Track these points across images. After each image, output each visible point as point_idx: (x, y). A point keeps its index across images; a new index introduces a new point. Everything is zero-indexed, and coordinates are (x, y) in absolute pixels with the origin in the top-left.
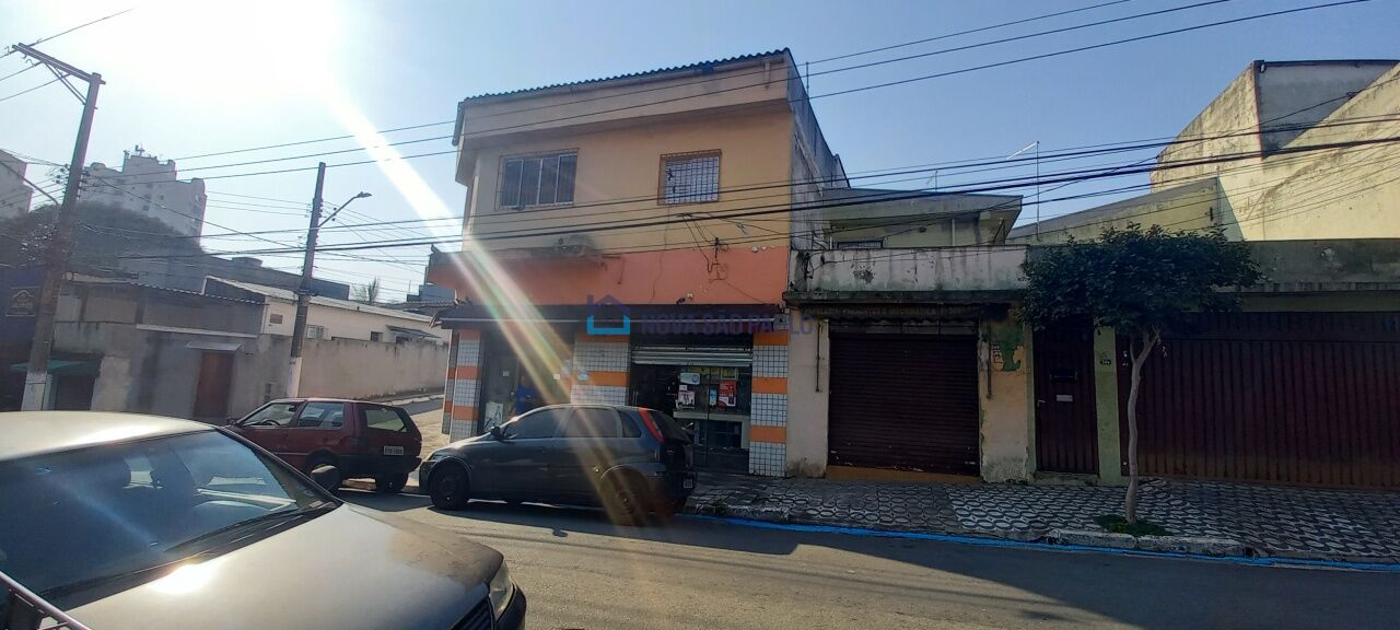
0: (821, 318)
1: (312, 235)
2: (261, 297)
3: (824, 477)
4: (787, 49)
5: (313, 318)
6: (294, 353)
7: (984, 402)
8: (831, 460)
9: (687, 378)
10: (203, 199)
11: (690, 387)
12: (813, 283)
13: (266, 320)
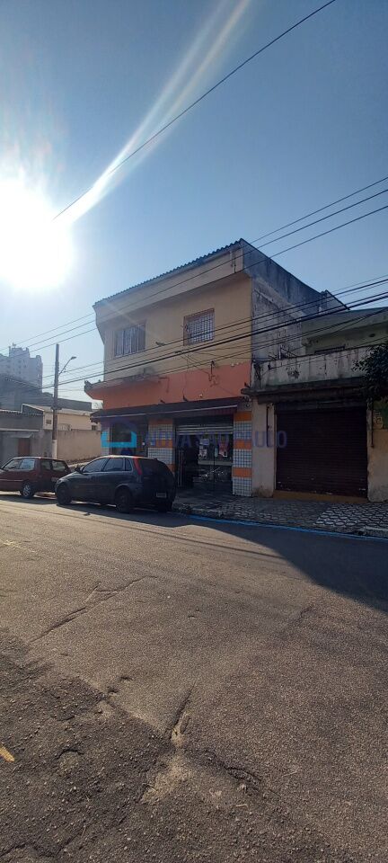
0: (269, 402)
1: (56, 380)
2: (41, 412)
3: (272, 497)
4: (241, 239)
5: (60, 420)
6: (54, 438)
7: (370, 450)
8: (278, 487)
9: (204, 442)
10: (41, 365)
11: (205, 447)
12: (264, 381)
13: (45, 423)
